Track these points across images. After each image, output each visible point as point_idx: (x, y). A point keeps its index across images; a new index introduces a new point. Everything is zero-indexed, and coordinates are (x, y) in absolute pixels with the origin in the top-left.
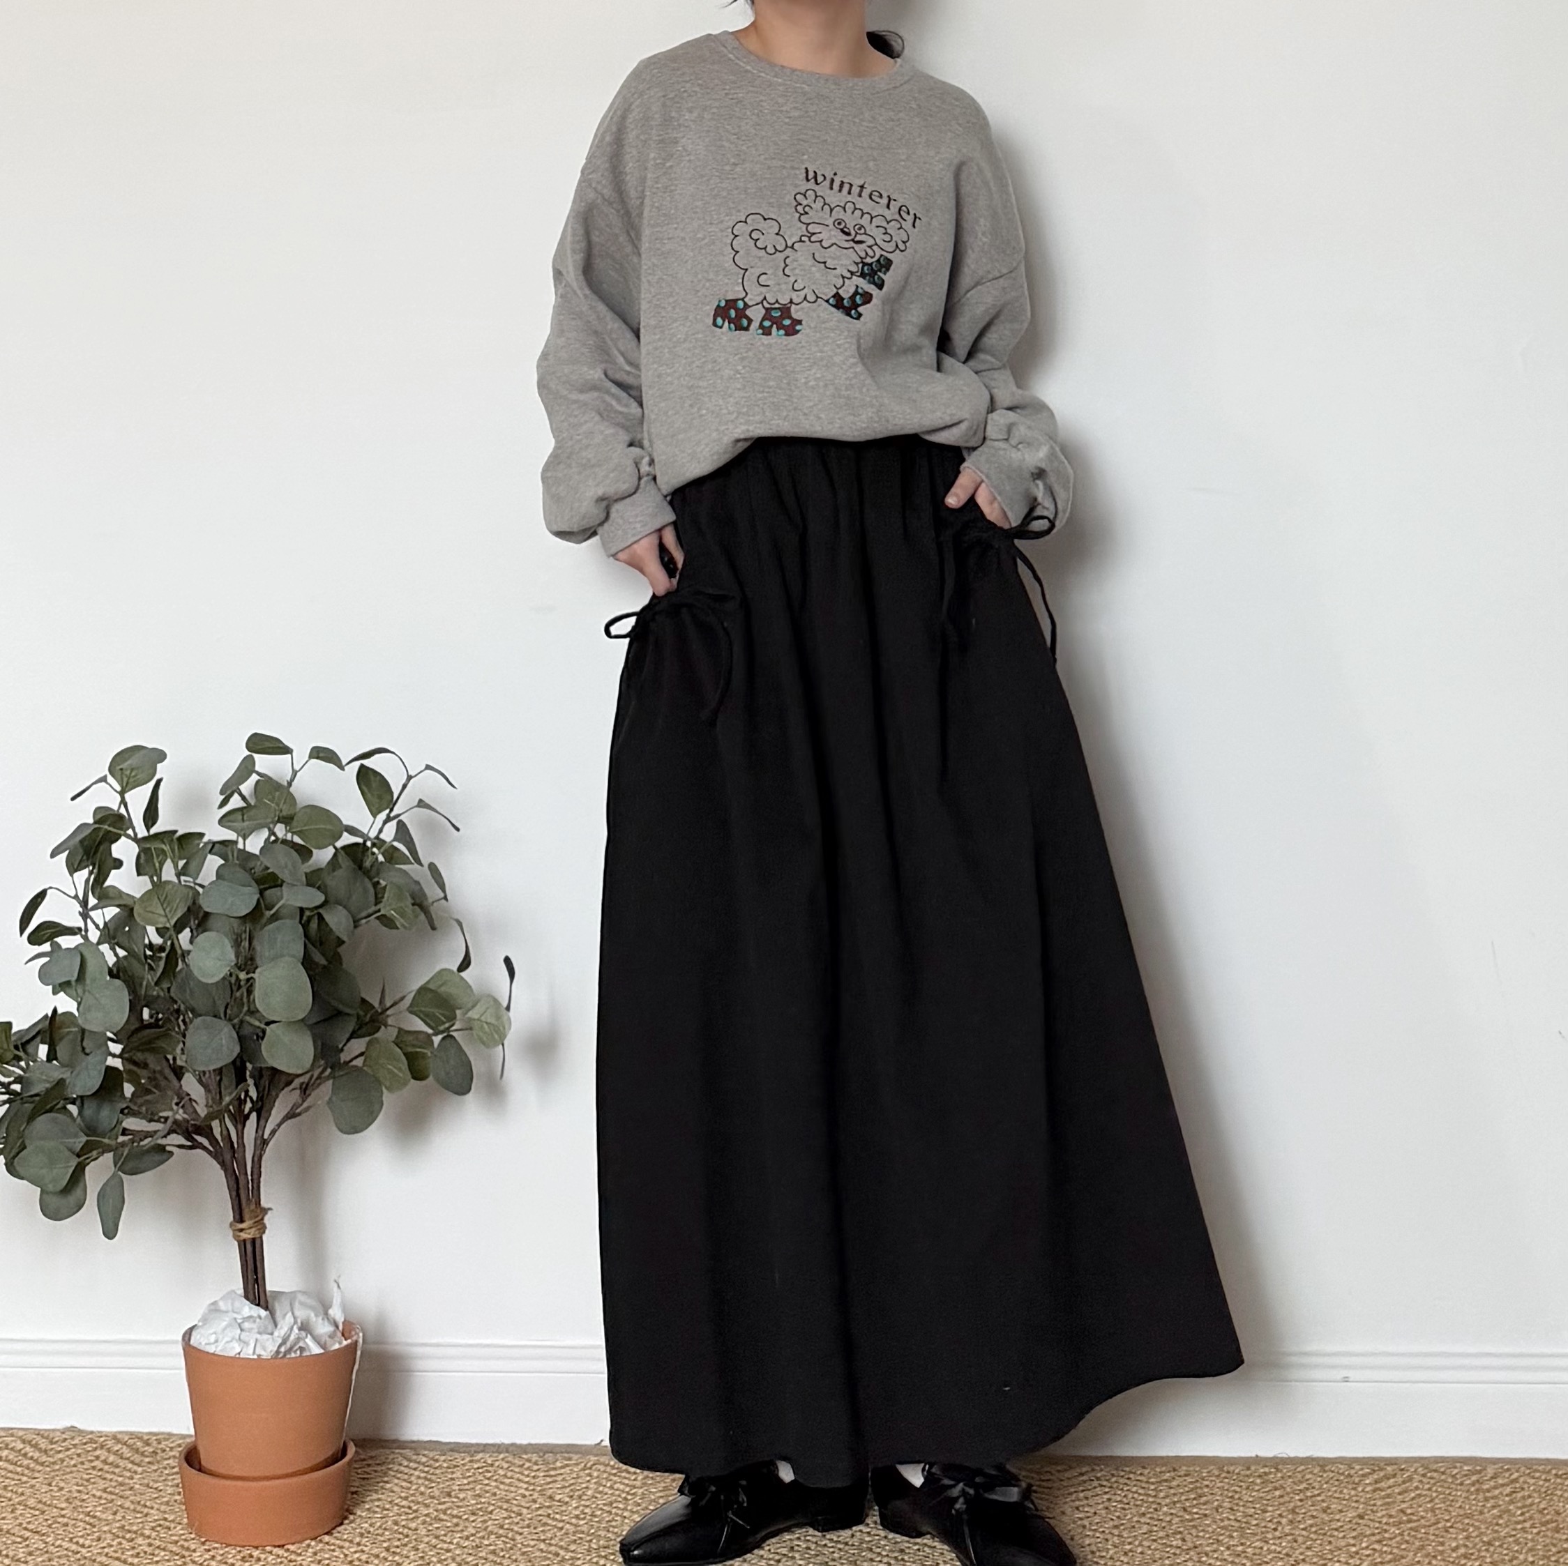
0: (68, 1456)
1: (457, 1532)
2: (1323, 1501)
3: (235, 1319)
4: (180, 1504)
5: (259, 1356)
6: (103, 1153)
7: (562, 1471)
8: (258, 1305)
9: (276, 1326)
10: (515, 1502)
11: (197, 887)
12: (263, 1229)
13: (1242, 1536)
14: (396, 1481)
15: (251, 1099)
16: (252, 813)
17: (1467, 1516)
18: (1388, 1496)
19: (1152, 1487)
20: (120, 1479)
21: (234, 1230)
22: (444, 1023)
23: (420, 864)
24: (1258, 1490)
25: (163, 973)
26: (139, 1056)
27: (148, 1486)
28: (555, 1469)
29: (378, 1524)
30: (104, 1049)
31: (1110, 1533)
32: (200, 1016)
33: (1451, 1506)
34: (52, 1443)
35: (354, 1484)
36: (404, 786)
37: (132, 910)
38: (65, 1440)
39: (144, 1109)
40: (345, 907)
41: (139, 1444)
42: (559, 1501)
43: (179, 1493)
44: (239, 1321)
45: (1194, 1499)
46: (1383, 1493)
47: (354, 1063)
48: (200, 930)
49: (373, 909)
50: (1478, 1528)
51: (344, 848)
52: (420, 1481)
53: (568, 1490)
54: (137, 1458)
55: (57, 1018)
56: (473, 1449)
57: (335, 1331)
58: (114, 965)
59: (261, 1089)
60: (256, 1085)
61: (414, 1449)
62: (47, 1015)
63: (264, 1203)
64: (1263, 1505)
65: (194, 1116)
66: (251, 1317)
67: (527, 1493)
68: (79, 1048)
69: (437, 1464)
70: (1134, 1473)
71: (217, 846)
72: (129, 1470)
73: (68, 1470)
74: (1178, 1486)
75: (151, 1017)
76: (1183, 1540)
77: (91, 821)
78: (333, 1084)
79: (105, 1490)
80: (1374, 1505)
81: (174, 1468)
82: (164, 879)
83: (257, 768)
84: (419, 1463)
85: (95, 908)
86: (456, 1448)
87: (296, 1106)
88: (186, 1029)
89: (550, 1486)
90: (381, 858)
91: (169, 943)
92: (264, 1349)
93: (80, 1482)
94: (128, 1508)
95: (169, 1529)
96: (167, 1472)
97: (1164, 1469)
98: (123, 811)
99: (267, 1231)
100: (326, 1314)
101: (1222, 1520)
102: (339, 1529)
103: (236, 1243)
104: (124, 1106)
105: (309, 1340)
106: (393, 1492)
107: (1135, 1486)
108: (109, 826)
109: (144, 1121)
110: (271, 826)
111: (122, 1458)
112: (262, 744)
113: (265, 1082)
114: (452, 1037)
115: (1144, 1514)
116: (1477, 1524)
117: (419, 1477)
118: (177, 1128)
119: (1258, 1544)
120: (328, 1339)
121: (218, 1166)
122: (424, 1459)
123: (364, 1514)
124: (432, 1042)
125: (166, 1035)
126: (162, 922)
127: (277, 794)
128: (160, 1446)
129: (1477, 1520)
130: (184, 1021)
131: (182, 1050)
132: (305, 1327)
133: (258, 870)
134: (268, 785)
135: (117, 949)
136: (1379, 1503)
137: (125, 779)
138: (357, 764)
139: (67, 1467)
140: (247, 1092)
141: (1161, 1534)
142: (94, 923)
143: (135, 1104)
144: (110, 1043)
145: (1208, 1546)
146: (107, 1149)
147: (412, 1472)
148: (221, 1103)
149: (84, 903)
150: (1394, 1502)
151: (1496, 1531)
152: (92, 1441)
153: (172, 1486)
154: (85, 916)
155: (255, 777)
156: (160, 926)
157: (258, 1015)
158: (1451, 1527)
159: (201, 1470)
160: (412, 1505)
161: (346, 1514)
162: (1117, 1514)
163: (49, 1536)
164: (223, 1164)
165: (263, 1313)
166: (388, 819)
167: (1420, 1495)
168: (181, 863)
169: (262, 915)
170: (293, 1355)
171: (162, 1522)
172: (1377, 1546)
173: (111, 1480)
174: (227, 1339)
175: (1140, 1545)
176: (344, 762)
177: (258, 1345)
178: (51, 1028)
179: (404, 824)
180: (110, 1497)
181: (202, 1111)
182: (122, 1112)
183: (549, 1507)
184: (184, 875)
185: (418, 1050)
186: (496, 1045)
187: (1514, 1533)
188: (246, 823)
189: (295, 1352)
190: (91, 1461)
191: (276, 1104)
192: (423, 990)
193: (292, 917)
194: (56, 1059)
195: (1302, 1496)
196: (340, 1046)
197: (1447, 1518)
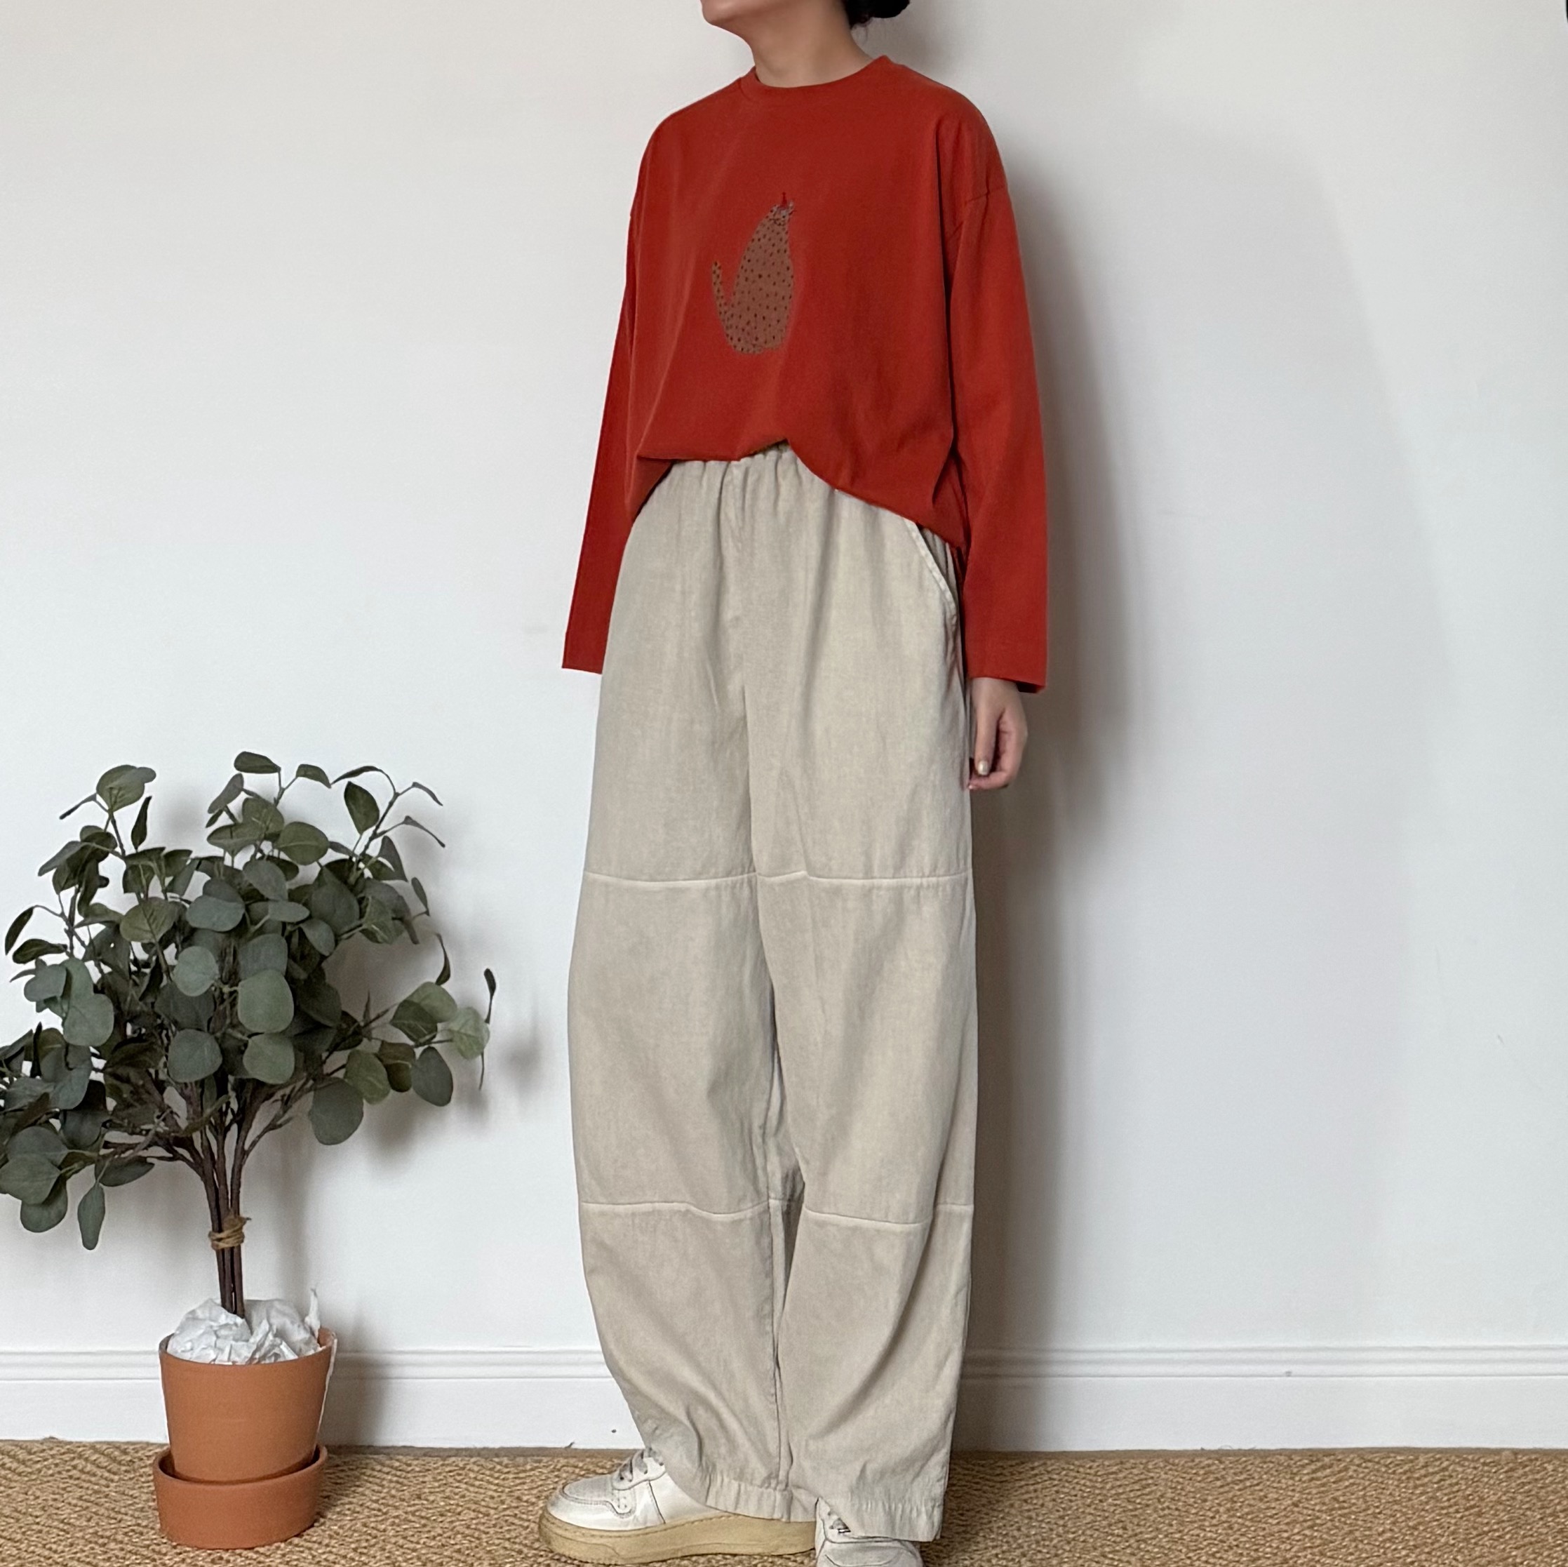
0: (45, 1466)
1: (424, 1533)
2: (1261, 1490)
3: (211, 1327)
4: (154, 1509)
5: (234, 1362)
6: (83, 1167)
7: (533, 1472)
8: (235, 1313)
9: (252, 1333)
10: (483, 1503)
11: (183, 903)
12: (241, 1238)
13: (1182, 1523)
14: (369, 1485)
15: (232, 1110)
16: (239, 830)
17: (1396, 1502)
18: (1323, 1485)
19: (1100, 1480)
20: (96, 1487)
21: (213, 1240)
22: (425, 1035)
23: (406, 880)
24: (1199, 1482)
25: (148, 986)
26: (121, 1071)
27: (123, 1494)
28: (525, 1471)
29: (348, 1526)
30: (88, 1062)
31: (1056, 1524)
32: (182, 1029)
33: (1382, 1493)
34: (30, 1453)
35: (327, 1488)
36: (391, 804)
37: (117, 927)
38: (43, 1451)
39: (126, 1121)
40: (327, 922)
41: (117, 1453)
42: (526, 1501)
43: (154, 1500)
44: (215, 1329)
45: (1138, 1490)
46: (1318, 1482)
47: (335, 1075)
48: (186, 944)
49: (357, 923)
50: (1404, 1514)
51: (329, 865)
52: (392, 1485)
53: (535, 1492)
54: (114, 1467)
55: (42, 1035)
56: (446, 1454)
57: (310, 1338)
58: (98, 982)
59: (242, 1102)
60: (238, 1098)
61: (388, 1454)
62: (31, 1031)
63: (243, 1214)
64: (1204, 1494)
65: (175, 1128)
66: (226, 1325)
67: (495, 1495)
68: (63, 1064)
69: (410, 1469)
70: (1083, 1467)
71: (203, 862)
72: (106, 1479)
73: (45, 1479)
74: (1125, 1478)
75: (134, 1032)
76: (1124, 1528)
77: (78, 839)
78: (314, 1097)
79: (80, 1498)
80: (1309, 1494)
81: (150, 1475)
82: (151, 894)
83: (246, 786)
84: (392, 1467)
85: (81, 925)
86: (428, 1453)
87: (277, 1117)
88: (168, 1044)
89: (518, 1488)
90: (368, 873)
91: (154, 958)
92: (239, 1356)
93: (57, 1491)
94: (102, 1515)
95: (141, 1534)
96: (143, 1480)
97: (1112, 1462)
98: (111, 829)
99: (246, 1241)
100: (303, 1321)
101: (1163, 1509)
102: (309, 1532)
103: (214, 1253)
104: (108, 1118)
105: (284, 1347)
106: (364, 1495)
107: (1084, 1478)
108: (97, 843)
109: (126, 1134)
110: (258, 843)
111: (98, 1467)
112: (251, 762)
113: (247, 1095)
114: (433, 1049)
115: (1089, 1506)
116: (1404, 1510)
117: (391, 1481)
118: (158, 1140)
119: (1196, 1532)
120: (303, 1346)
121: (199, 1178)
122: (397, 1464)
123: (334, 1517)
124: (414, 1053)
125: (150, 1049)
126: (148, 938)
127: (265, 810)
128: (136, 1455)
129: (1406, 1507)
130: (167, 1035)
131: (165, 1065)
132: (281, 1334)
133: (244, 886)
134: (256, 804)
135: (103, 966)
136: (1314, 1491)
137: (113, 799)
138: (345, 782)
139: (42, 1476)
140: (228, 1104)
141: (1105, 1523)
142: (79, 939)
143: (117, 1117)
144: (94, 1060)
145: (1147, 1534)
146: (87, 1161)
147: (385, 1476)
148: (202, 1115)
149: (70, 921)
150: (1327, 1491)
151: (1423, 1517)
152: (69, 1451)
153: (147, 1493)
154: (71, 933)
155: (243, 796)
156: (146, 941)
157: (240, 1028)
158: (1380, 1513)
159: (174, 1475)
160: (382, 1507)
161: (316, 1517)
162: (1063, 1506)
163: (22, 1543)
164: (203, 1176)
165: (239, 1320)
166: (375, 836)
167: (1353, 1484)
168: (168, 880)
169: (247, 929)
170: (267, 1361)
171: (135, 1528)
172: (1307, 1532)
173: (87, 1488)
174: (204, 1346)
175: (1083, 1533)
176: (331, 781)
177: (233, 1351)
178: (36, 1044)
179: (390, 842)
180: (85, 1505)
181: (183, 1123)
182: (104, 1125)
183: (517, 1507)
184: (172, 891)
185: (399, 1061)
186: (476, 1055)
187: (1438, 1518)
188: (235, 840)
189: (270, 1357)
190: (68, 1471)
191: (258, 1115)
192: (406, 1004)
193: (274, 931)
194: (40, 1074)
195: (1241, 1486)
196: (324, 1058)
197: (1376, 1504)
